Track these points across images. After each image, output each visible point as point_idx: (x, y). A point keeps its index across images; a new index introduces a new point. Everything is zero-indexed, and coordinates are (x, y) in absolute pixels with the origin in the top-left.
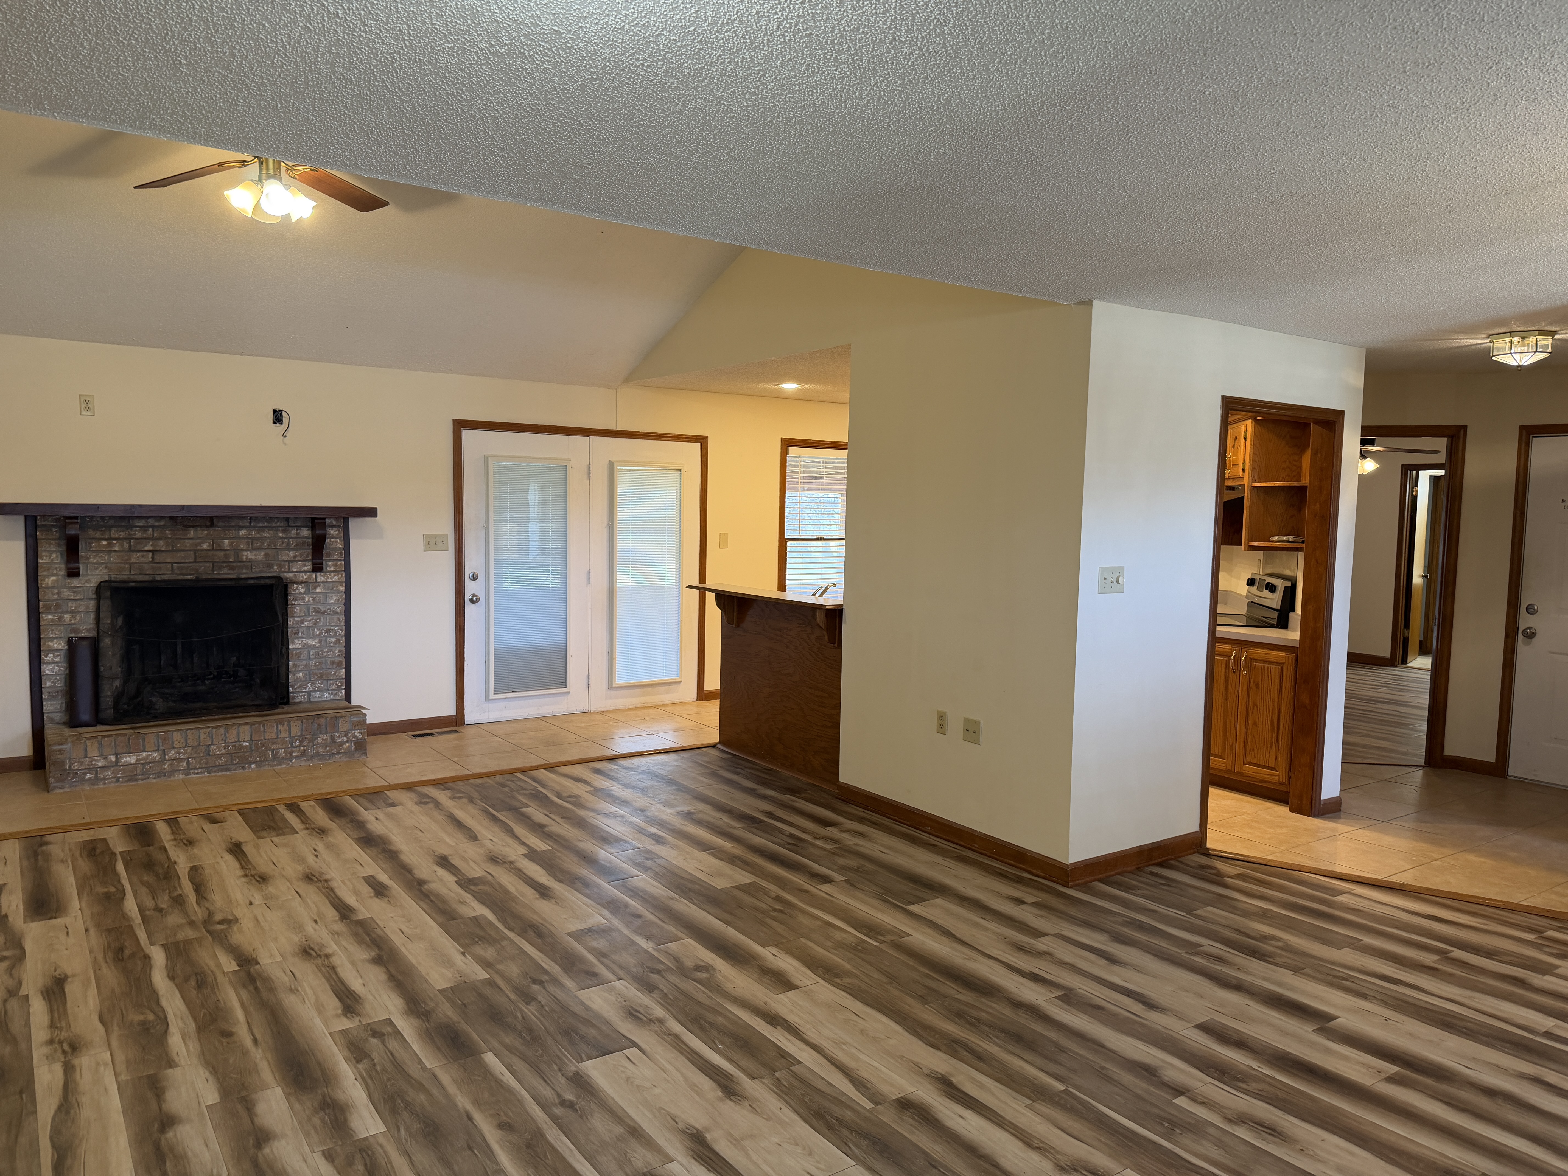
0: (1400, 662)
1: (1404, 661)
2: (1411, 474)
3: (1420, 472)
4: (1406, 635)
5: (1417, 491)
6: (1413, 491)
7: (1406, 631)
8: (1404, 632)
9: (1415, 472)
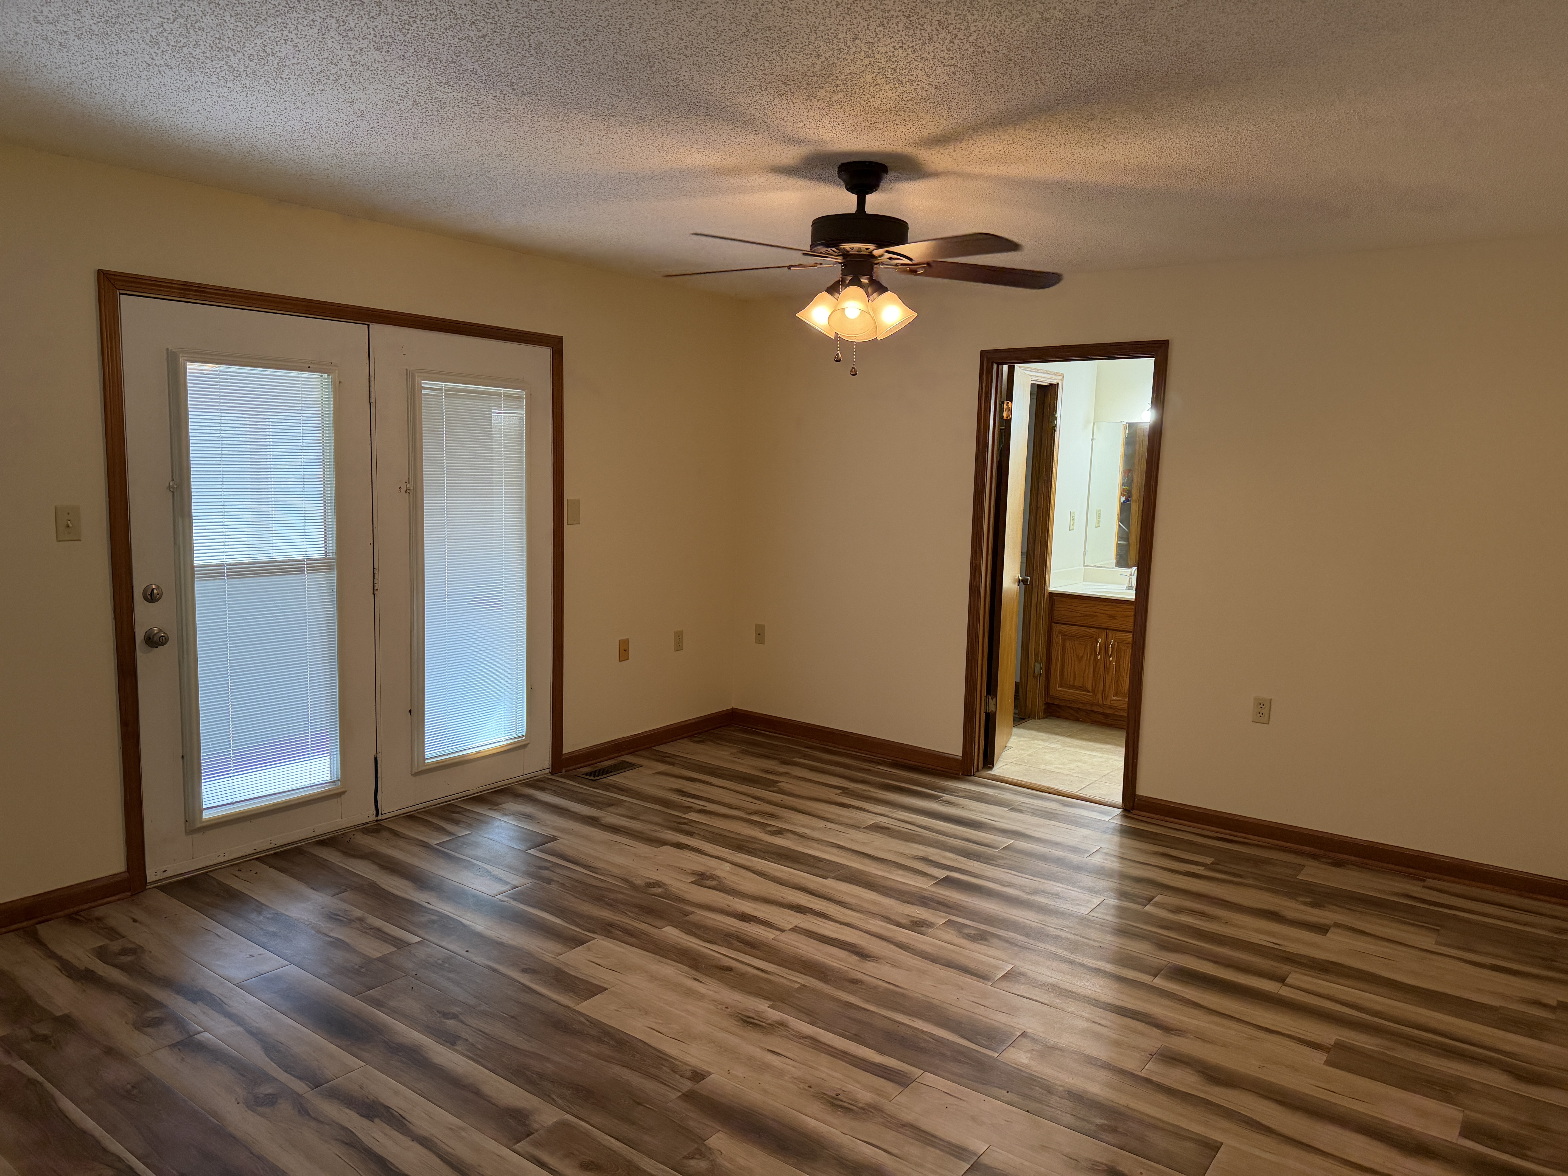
0: (981, 765)
1: (989, 761)
2: (999, 373)
3: (1017, 366)
4: (992, 708)
5: (1010, 410)
6: (1002, 410)
7: (991, 702)
8: (987, 704)
9: (1005, 367)
